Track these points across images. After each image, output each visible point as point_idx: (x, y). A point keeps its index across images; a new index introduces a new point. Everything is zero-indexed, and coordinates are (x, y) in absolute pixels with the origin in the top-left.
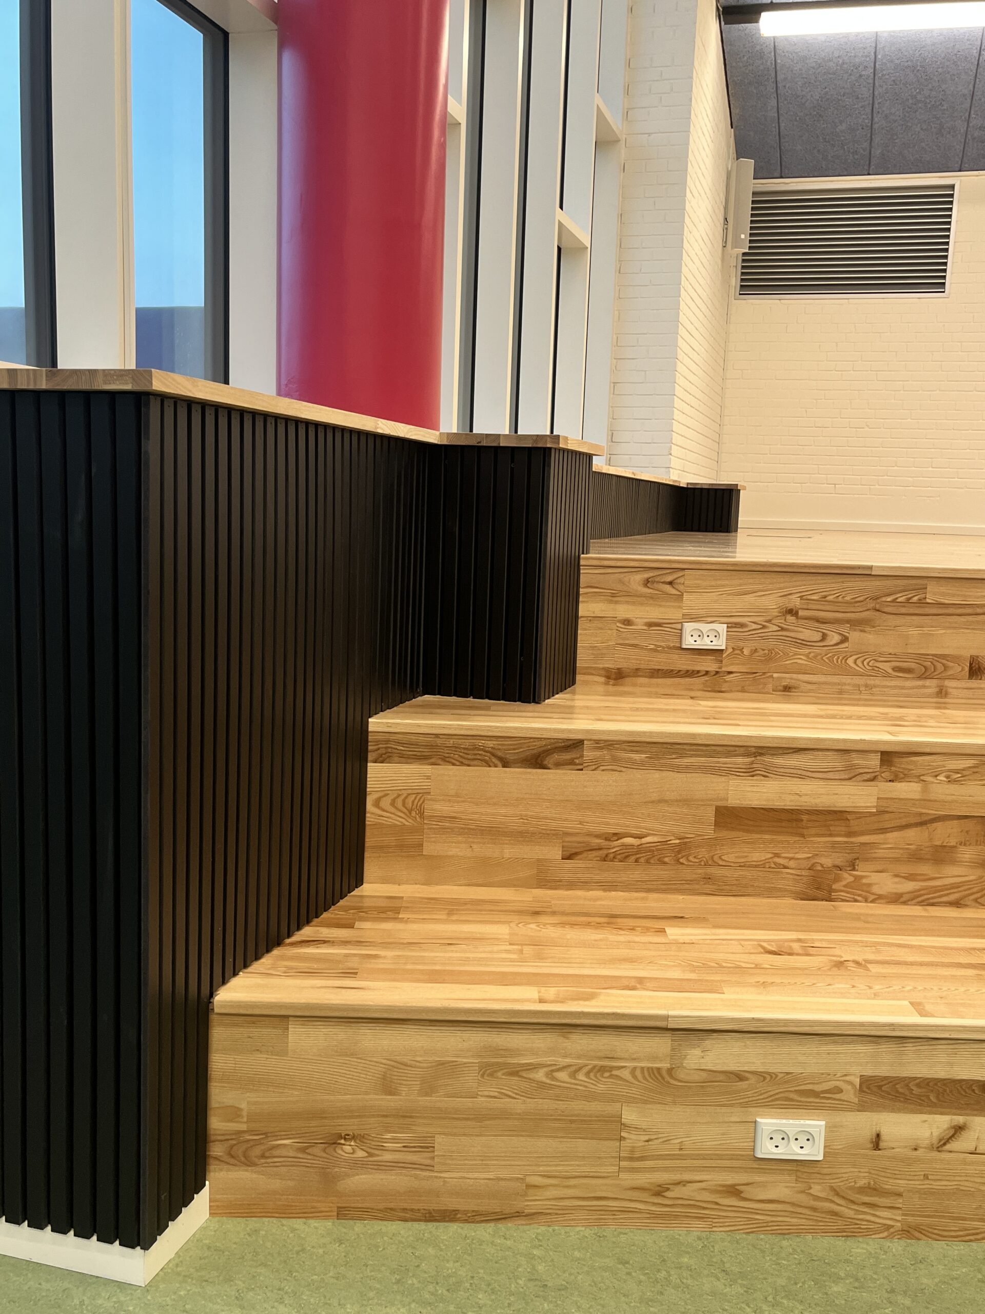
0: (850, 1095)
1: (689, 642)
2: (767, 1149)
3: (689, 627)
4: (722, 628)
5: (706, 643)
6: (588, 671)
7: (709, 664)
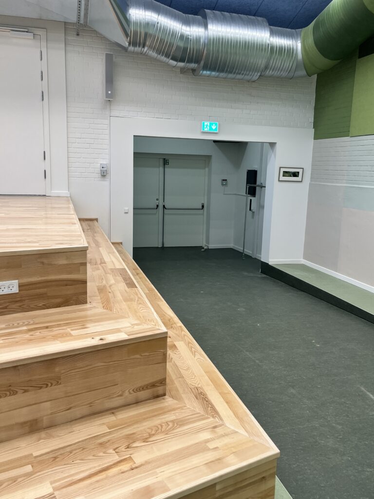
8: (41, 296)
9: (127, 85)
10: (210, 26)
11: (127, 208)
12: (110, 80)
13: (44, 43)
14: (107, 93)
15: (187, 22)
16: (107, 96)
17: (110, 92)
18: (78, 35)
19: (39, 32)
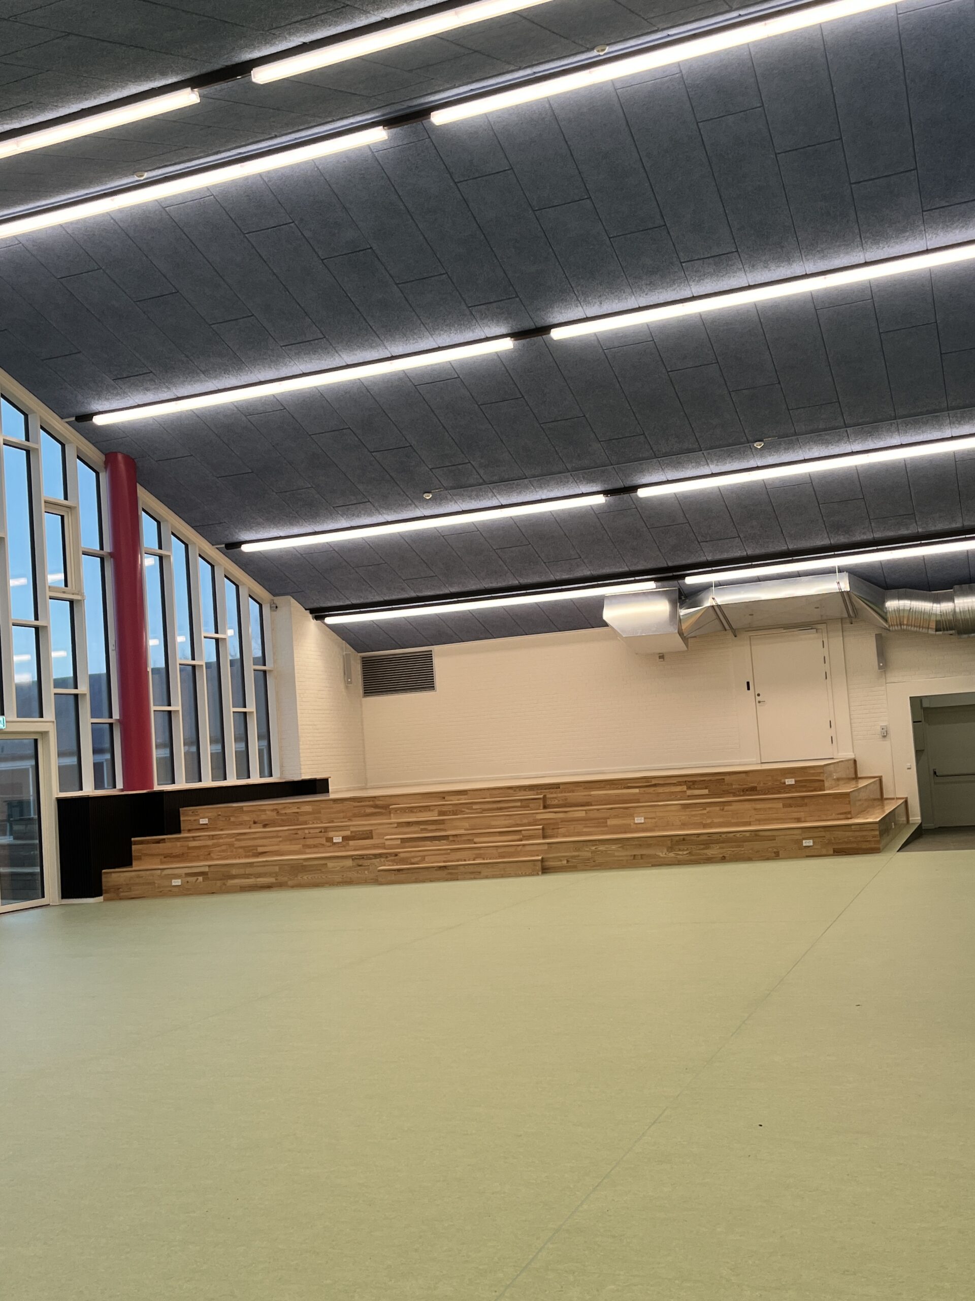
0: (184, 876)
1: (201, 823)
2: (173, 884)
3: (201, 820)
4: (207, 819)
5: (204, 823)
6: (184, 830)
7: (206, 827)
8: (805, 786)
9: (898, 654)
10: (956, 601)
11: (909, 764)
12: (882, 654)
13: (825, 635)
14: (879, 665)
15: (937, 600)
16: (880, 668)
17: (881, 664)
18: (852, 623)
19: (819, 626)
